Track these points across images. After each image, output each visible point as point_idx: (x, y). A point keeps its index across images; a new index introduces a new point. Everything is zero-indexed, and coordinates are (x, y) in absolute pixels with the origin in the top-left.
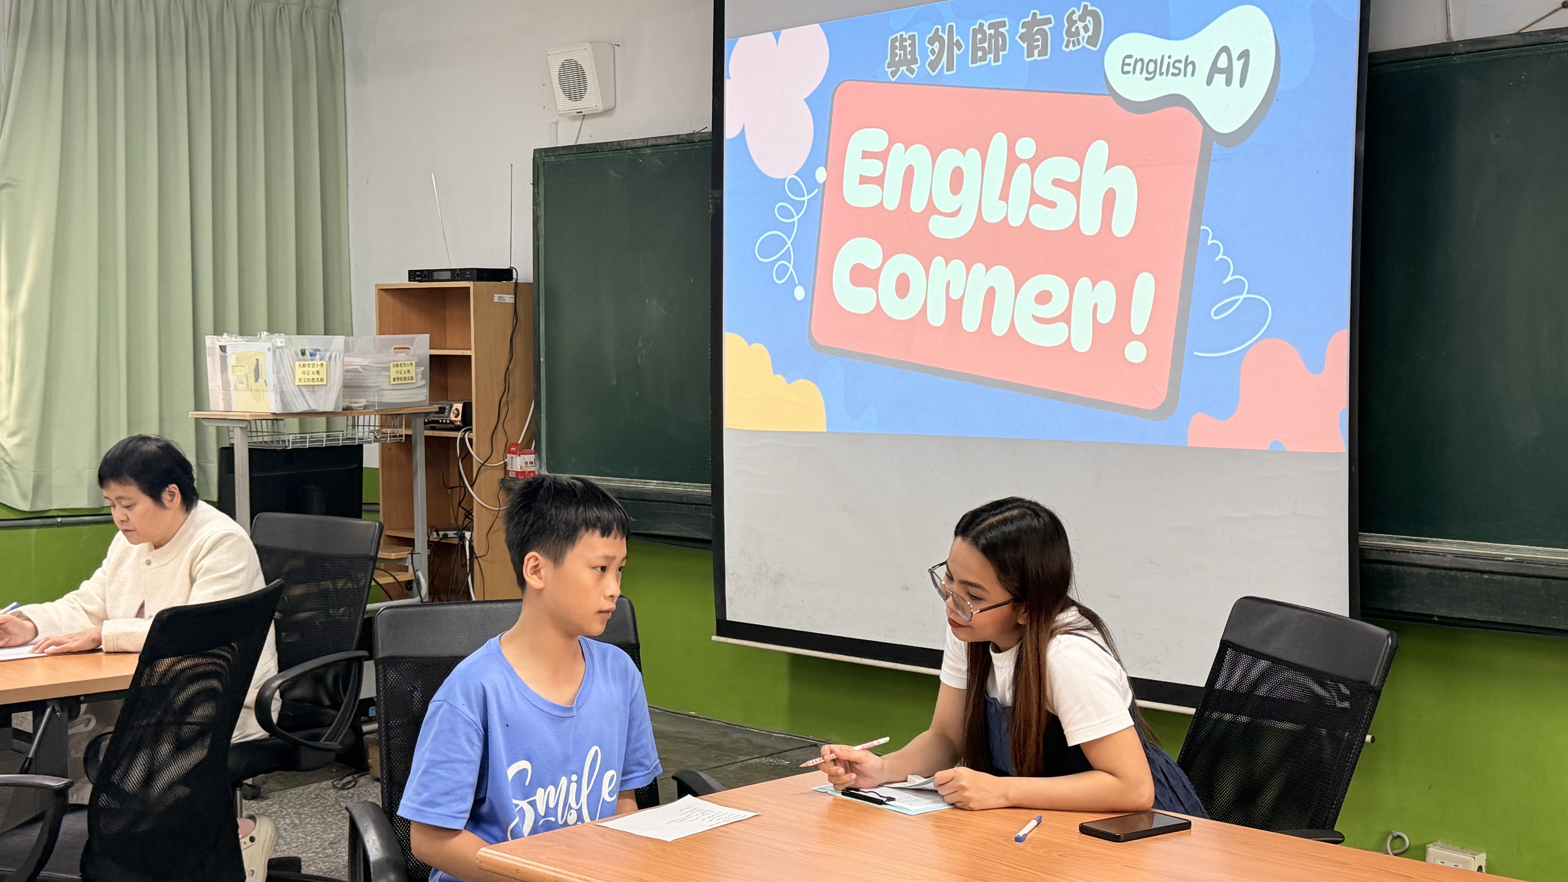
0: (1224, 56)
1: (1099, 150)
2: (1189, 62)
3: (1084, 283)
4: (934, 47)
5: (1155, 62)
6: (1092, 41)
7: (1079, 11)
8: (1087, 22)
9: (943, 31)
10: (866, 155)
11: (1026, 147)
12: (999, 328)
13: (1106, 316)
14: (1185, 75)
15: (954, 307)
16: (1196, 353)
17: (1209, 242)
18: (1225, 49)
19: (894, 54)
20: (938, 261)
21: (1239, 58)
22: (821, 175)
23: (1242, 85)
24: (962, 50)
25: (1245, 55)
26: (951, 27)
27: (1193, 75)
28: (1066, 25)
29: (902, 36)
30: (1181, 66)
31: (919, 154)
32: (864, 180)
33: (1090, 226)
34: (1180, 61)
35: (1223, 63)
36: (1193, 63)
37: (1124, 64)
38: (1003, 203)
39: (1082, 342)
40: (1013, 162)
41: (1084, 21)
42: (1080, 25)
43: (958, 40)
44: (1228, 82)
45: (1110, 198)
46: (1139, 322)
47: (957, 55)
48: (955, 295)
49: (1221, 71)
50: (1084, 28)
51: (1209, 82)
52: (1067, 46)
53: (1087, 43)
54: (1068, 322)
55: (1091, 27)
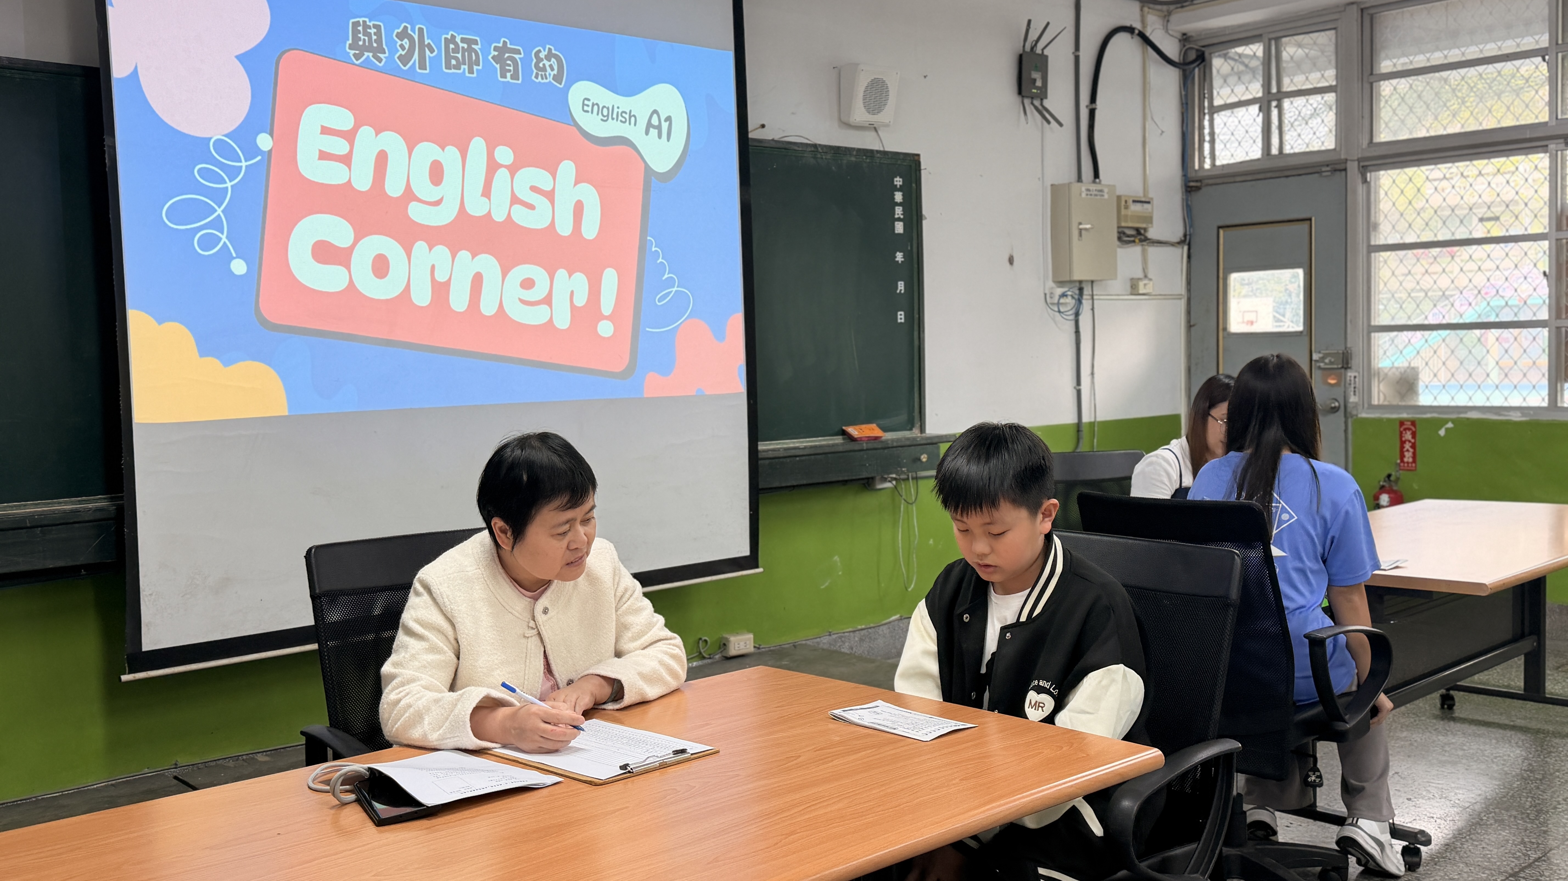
0: (655, 116)
1: (567, 169)
2: (632, 114)
3: (561, 274)
4: (403, 43)
5: (608, 109)
6: (558, 78)
7: (544, 50)
8: (552, 62)
9: (413, 30)
10: (325, 131)
11: (504, 155)
12: (488, 307)
13: (581, 300)
14: (630, 124)
15: (441, 290)
16: (647, 329)
17: (654, 249)
18: (655, 112)
19: (356, 38)
20: (420, 247)
21: (666, 120)
22: (264, 142)
23: (668, 140)
24: (435, 54)
25: (669, 119)
26: (421, 30)
27: (635, 125)
28: (535, 60)
29: (364, 22)
30: (627, 116)
31: (392, 142)
32: (324, 156)
33: (565, 228)
34: (626, 113)
35: (655, 121)
36: (634, 116)
37: (584, 104)
38: (485, 200)
39: (563, 321)
40: (493, 166)
41: (550, 61)
42: (547, 64)
43: (429, 44)
44: (660, 136)
45: (579, 209)
46: (607, 305)
47: (429, 57)
48: (441, 277)
49: (654, 127)
50: (551, 67)
51: (647, 133)
52: (537, 77)
53: (553, 79)
54: (550, 304)
55: (556, 67)
